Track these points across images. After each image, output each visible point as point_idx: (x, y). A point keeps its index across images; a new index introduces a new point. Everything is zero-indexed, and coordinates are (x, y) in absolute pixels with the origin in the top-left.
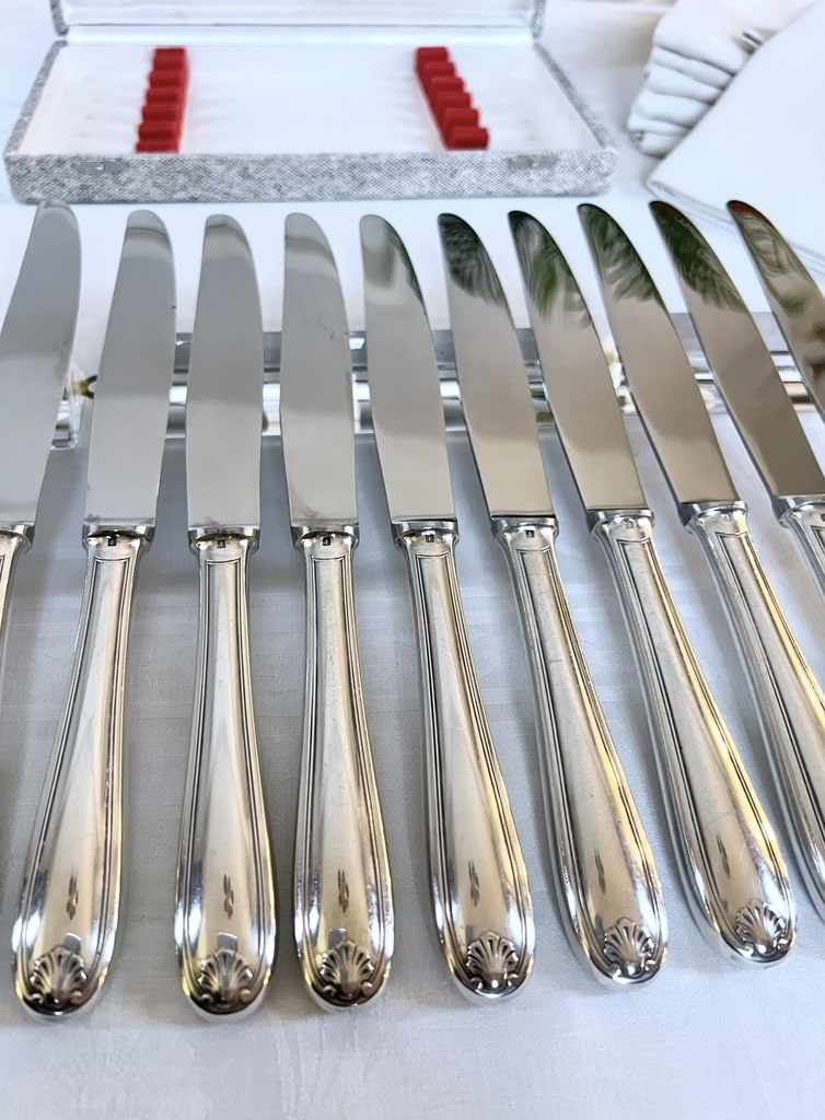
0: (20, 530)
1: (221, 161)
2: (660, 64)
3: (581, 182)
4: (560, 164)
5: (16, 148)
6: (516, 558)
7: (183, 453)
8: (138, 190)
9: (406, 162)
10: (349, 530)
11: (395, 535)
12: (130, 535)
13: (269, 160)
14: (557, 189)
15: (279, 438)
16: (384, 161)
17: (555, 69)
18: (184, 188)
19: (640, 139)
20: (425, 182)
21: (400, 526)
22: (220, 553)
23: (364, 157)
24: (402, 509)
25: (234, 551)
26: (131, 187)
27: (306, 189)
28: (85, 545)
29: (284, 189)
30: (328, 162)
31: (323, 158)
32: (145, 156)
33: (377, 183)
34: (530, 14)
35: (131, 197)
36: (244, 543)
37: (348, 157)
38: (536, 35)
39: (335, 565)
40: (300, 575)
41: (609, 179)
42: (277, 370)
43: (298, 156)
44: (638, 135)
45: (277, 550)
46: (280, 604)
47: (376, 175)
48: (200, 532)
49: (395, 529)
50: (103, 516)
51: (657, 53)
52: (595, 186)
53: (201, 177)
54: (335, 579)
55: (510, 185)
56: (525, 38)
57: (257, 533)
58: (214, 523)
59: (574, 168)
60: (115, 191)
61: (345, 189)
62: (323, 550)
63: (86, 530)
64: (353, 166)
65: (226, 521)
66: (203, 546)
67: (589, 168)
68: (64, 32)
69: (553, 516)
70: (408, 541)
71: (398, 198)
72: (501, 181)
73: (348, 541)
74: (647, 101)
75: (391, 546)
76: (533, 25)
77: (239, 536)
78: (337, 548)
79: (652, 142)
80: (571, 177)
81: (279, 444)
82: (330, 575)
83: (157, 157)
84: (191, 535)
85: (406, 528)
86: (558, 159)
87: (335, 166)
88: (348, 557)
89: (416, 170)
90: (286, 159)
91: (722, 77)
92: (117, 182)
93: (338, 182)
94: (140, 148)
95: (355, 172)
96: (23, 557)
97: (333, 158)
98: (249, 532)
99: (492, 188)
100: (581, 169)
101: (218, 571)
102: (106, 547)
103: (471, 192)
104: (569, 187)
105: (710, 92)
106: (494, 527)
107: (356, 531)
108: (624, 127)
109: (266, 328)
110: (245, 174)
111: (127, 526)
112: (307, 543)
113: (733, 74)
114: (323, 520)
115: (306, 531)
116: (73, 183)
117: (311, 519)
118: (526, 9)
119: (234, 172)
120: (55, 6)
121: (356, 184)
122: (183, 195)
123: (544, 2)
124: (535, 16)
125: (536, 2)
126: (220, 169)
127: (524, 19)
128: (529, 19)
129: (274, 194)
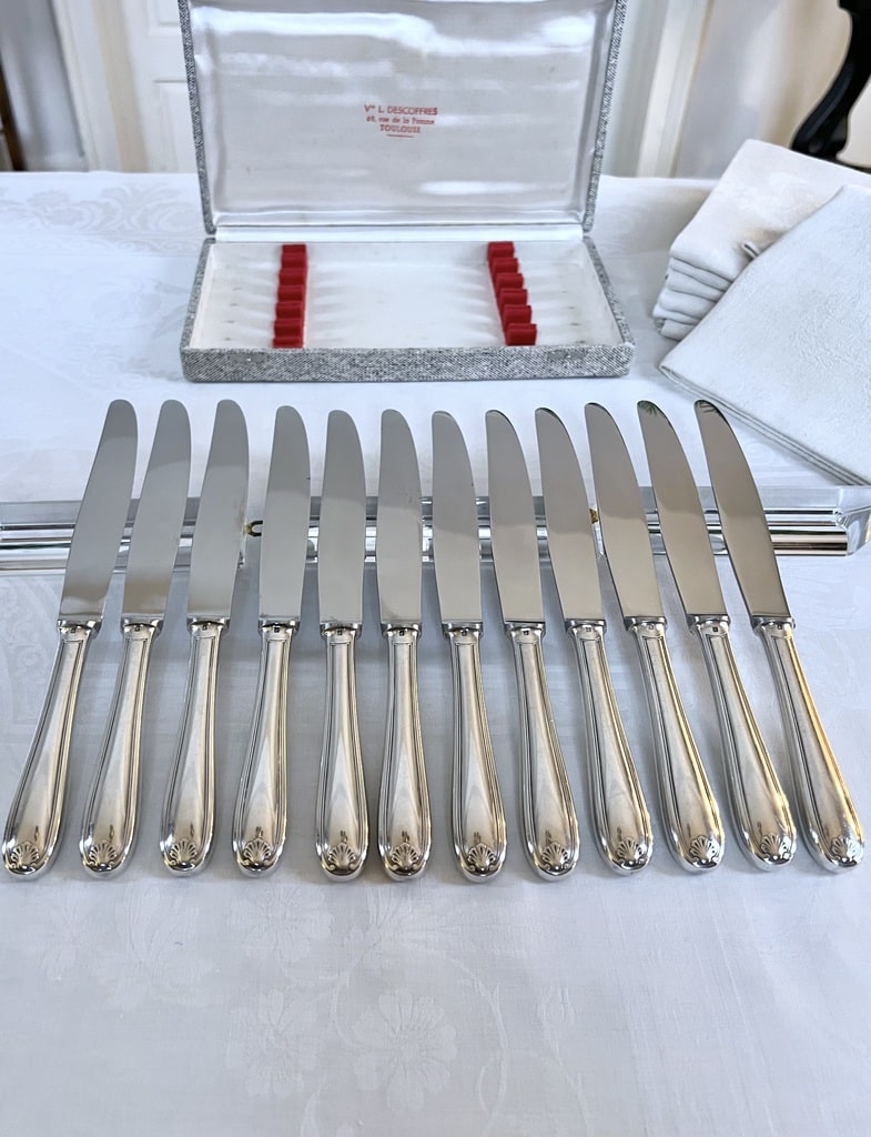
0: (222, 621)
1: (336, 355)
2: (675, 270)
3: (606, 368)
4: (589, 356)
5: (188, 343)
6: (517, 647)
7: (317, 571)
8: (275, 374)
9: (472, 354)
10: (416, 627)
11: (444, 631)
12: (286, 626)
13: (372, 353)
14: (586, 374)
15: (374, 564)
16: (455, 354)
17: (598, 264)
18: (308, 373)
19: (662, 325)
20: (485, 368)
21: (447, 625)
22: (338, 638)
23: (440, 351)
24: (449, 615)
25: (346, 637)
26: (270, 371)
27: (398, 374)
28: (260, 632)
29: (382, 374)
30: (414, 354)
31: (410, 352)
32: (280, 351)
33: (450, 370)
34: (581, 215)
35: (269, 379)
36: (353, 633)
37: (429, 351)
38: (585, 231)
39: (406, 648)
40: (385, 654)
41: (627, 366)
42: (375, 519)
43: (392, 351)
44: (661, 321)
45: (372, 638)
46: (373, 670)
47: (449, 364)
48: (327, 626)
49: (444, 627)
50: (270, 614)
51: (672, 262)
52: (617, 371)
53: (320, 365)
54: (406, 656)
55: (550, 370)
56: (578, 232)
57: (360, 627)
58: (334, 620)
59: (600, 358)
60: (258, 375)
61: (427, 374)
62: (399, 639)
63: (260, 623)
64: (432, 358)
65: (343, 619)
66: (329, 634)
67: (611, 359)
68: (214, 232)
69: (543, 623)
70: (451, 635)
71: (466, 380)
72: (543, 368)
73: (415, 634)
74: (666, 297)
75: (442, 638)
76: (583, 223)
77: (351, 629)
78: (407, 638)
79: (670, 328)
80: (597, 365)
81: (373, 568)
82: (403, 654)
83: (290, 351)
84: (322, 627)
85: (450, 627)
86: (587, 352)
87: (419, 358)
88: (414, 644)
89: (479, 361)
90: (383, 354)
91: (723, 284)
92: (260, 368)
94: (277, 343)
95: (434, 361)
96: (224, 637)
97: (417, 352)
98: (356, 626)
99: (537, 373)
100: (605, 358)
101: (337, 648)
102: (273, 633)
103: (519, 376)
104: (596, 372)
105: (714, 293)
106: (506, 629)
107: (420, 628)
108: (650, 313)
109: (367, 495)
110: (352, 361)
111: (283, 621)
112: (390, 634)
113: (731, 282)
114: (401, 621)
115: (390, 627)
116: (228, 369)
117: (393, 619)
118: (579, 210)
119: (345, 362)
120: (206, 212)
121: (434, 370)
122: (306, 377)
123: (593, 205)
124: (586, 216)
125: (587, 205)
126: (335, 360)
127: (577, 218)
128: (582, 218)
129: (373, 377)
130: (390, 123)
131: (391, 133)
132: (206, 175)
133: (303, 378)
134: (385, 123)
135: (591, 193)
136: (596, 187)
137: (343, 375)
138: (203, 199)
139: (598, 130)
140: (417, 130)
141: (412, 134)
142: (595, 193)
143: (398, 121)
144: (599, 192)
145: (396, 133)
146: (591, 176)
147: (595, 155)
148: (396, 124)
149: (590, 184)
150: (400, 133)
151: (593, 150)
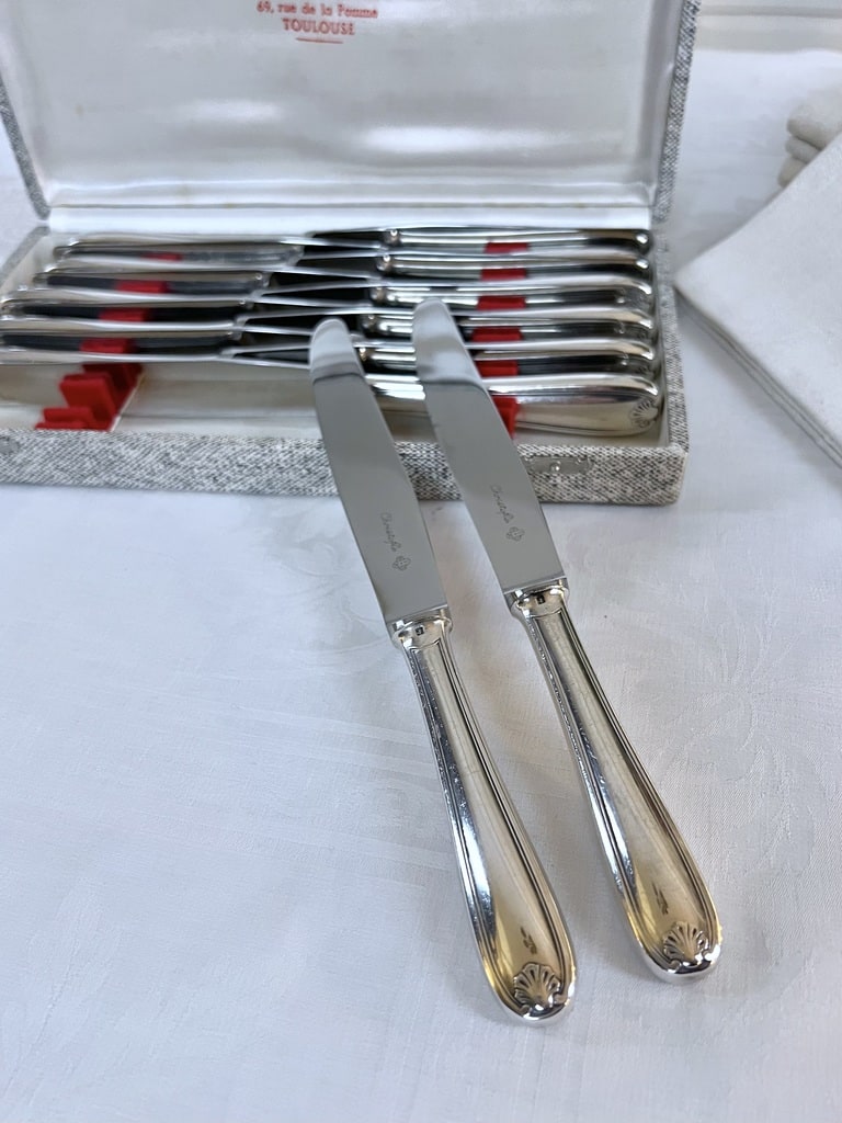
8: (40, 473)
14: (595, 498)
18: (95, 473)
26: (29, 469)
29: (223, 480)
34: (651, 193)
35: (33, 480)
41: (674, 489)
52: (653, 496)
60: (13, 474)
64: (307, 459)
67: (640, 475)
68: (45, 215)
76: (654, 204)
92: (11, 463)
118: (648, 181)
119: (151, 458)
120: (30, 181)
121: (314, 479)
122: (94, 480)
123: (672, 173)
124: (658, 192)
125: (661, 173)
126: (134, 454)
127: (645, 195)
128: (652, 198)
129: (209, 484)
130: (299, 15)
131: (302, 33)
132: (13, 117)
133: (88, 481)
134: (290, 16)
135: (667, 151)
136: (677, 139)
137: (155, 479)
138: (19, 160)
139: (681, 24)
140: (348, 30)
141: (339, 36)
142: (675, 151)
143: (312, 10)
144: (683, 148)
145: (311, 35)
146: (668, 116)
147: (674, 76)
148: (309, 17)
149: (666, 133)
150: (320, 35)
151: (671, 67)
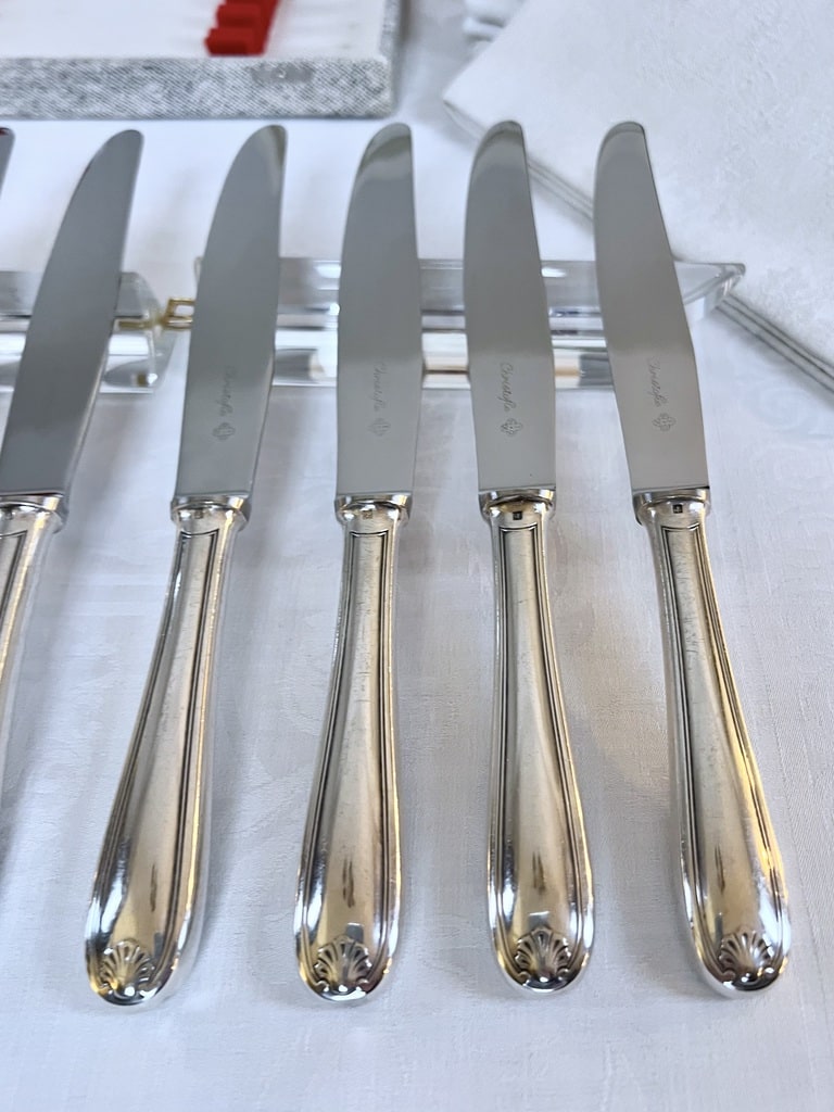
3: (350, 101)
4: (317, 75)
9: (125, 70)
16: (99, 70)
20: (158, 97)
23: (73, 63)
27: (18, 102)
30: (31, 68)
31: (23, 63)
33: (102, 98)
37: (54, 62)
41: (386, 97)
47: (96, 88)
52: (369, 105)
55: (264, 103)
59: (334, 81)
61: (64, 104)
72: (251, 97)
80: (335, 93)
86: (313, 70)
87: (42, 75)
89: (141, 81)
93: (52, 95)
95: (69, 81)
97: (35, 64)
99: (244, 107)
100: (343, 82)
103: (217, 111)
104: (338, 106)
